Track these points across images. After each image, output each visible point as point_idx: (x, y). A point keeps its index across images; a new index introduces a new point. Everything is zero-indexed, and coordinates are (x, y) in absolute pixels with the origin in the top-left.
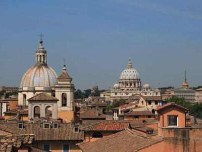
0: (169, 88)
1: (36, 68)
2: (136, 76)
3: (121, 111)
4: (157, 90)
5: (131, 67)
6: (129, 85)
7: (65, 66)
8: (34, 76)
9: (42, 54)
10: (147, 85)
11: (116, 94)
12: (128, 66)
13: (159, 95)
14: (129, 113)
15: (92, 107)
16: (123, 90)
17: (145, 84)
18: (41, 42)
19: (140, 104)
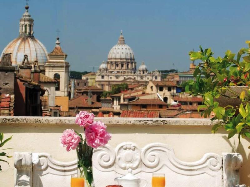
0: (172, 71)
1: (19, 41)
2: (129, 54)
3: (124, 99)
4: (157, 74)
5: (123, 42)
6: (120, 65)
7: (58, 39)
8: (18, 51)
9: (27, 23)
10: (143, 67)
11: (103, 77)
12: (119, 42)
13: (159, 79)
14: (134, 102)
15: (83, 93)
16: (112, 72)
17: (140, 65)
18: (27, 8)
19: (148, 90)
